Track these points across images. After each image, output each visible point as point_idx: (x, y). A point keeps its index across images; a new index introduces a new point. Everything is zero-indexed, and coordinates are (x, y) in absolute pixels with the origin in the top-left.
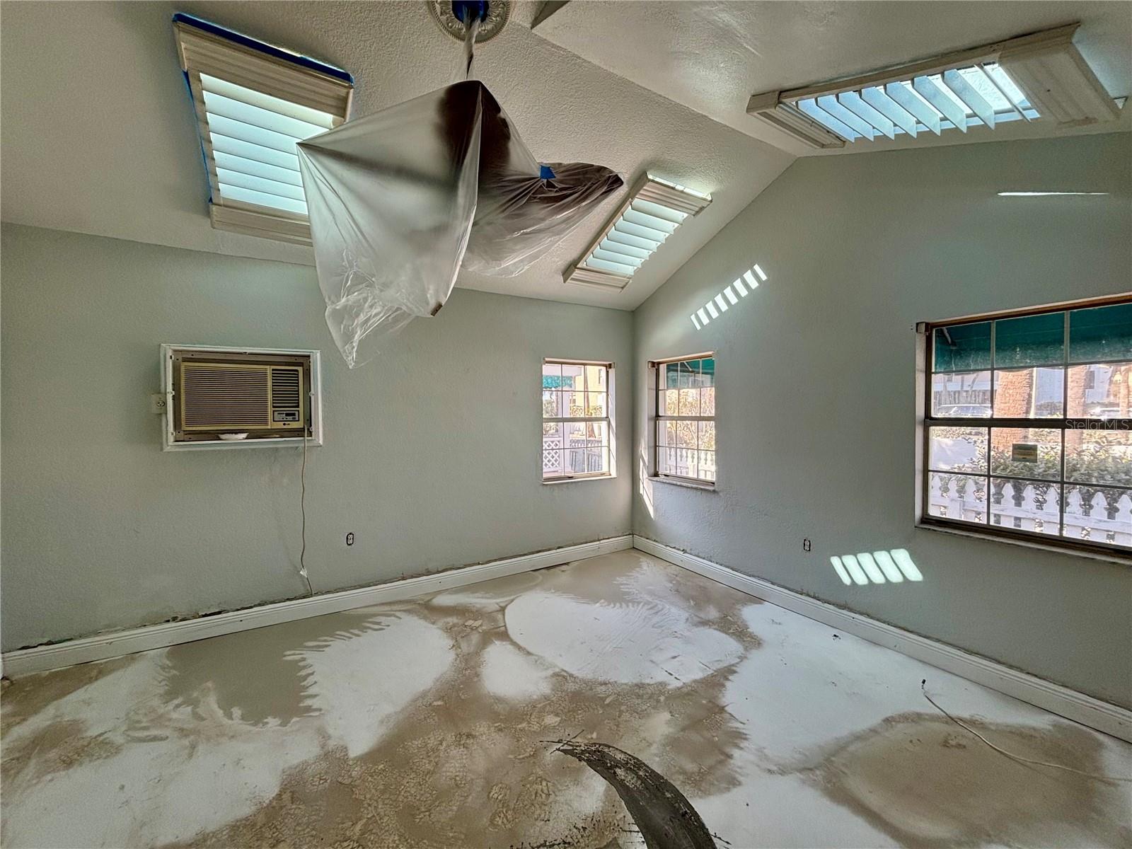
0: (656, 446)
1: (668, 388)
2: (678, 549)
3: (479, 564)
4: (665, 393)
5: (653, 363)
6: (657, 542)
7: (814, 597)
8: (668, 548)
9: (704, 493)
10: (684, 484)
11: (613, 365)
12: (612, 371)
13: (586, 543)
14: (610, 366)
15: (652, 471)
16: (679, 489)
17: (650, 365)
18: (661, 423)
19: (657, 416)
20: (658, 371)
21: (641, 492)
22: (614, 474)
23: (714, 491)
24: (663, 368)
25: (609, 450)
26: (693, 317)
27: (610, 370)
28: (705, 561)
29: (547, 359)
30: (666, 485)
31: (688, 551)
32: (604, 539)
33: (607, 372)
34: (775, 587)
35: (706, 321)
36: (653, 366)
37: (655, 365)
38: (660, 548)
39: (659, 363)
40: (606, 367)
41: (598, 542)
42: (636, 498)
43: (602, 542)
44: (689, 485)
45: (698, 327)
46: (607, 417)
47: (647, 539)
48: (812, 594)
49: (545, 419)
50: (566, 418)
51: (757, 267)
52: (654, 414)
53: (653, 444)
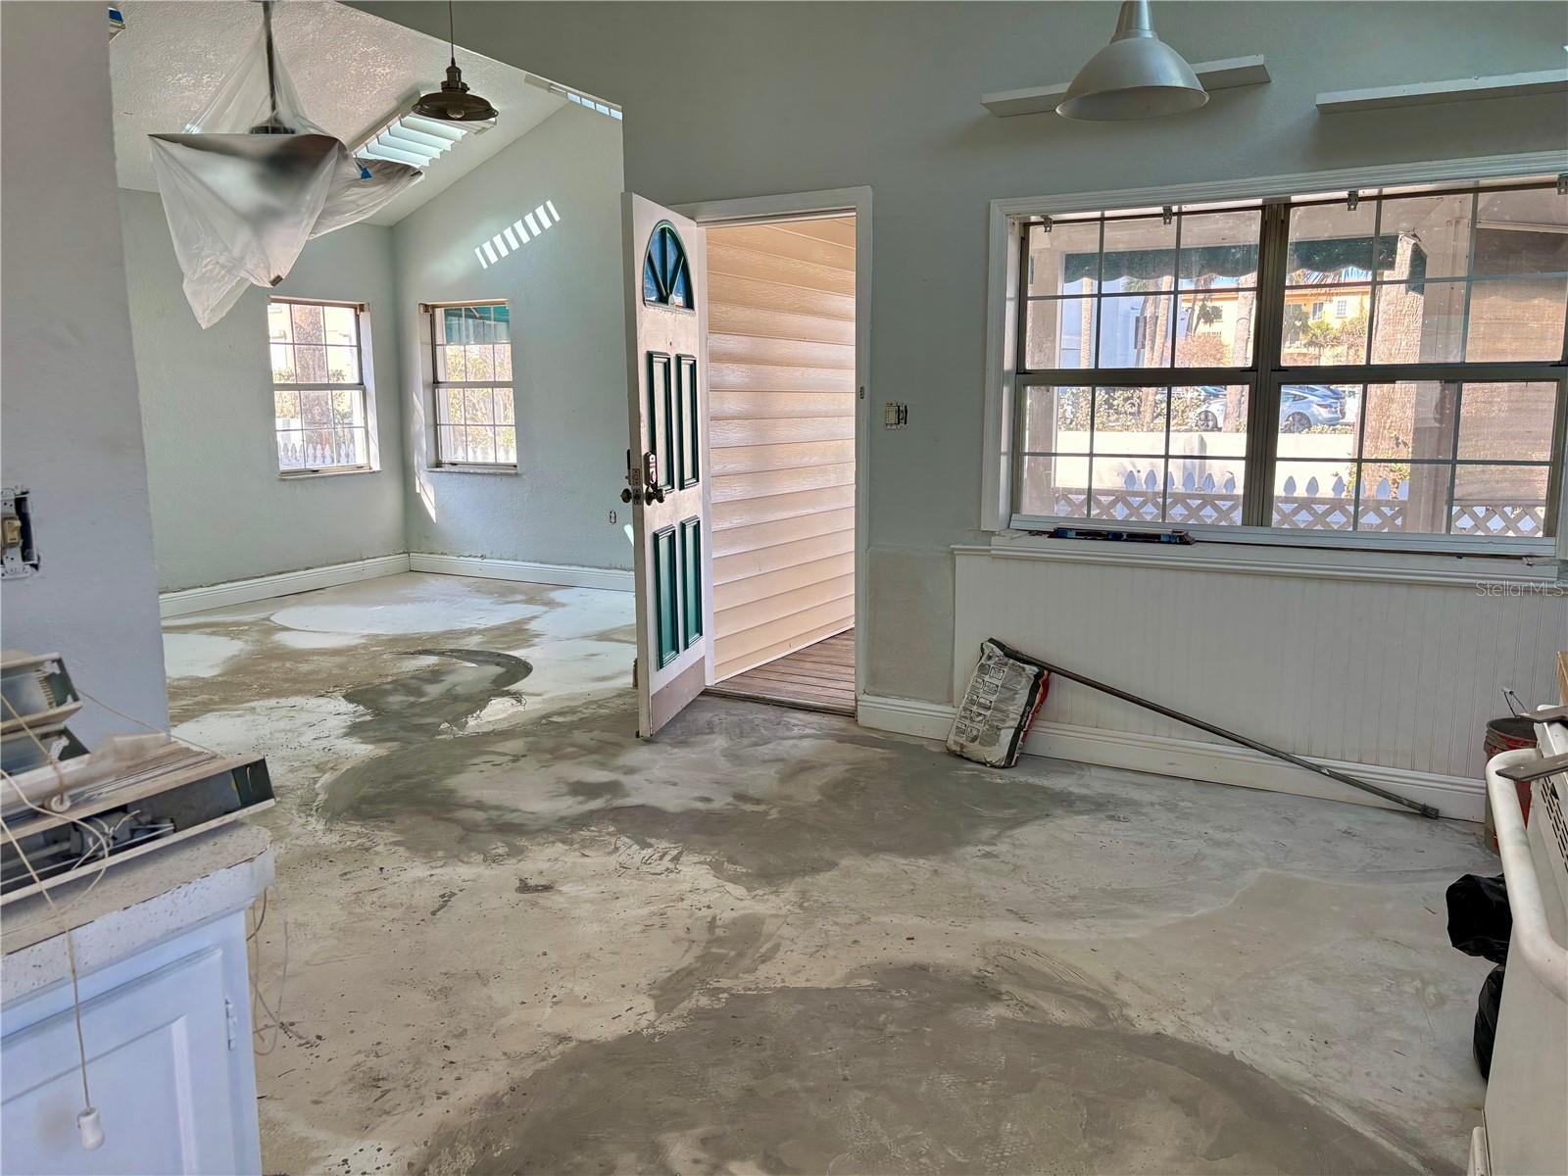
0: (436, 425)
1: (448, 343)
2: (475, 557)
3: (201, 586)
4: (444, 350)
5: (426, 306)
6: (445, 554)
7: (621, 569)
8: (461, 558)
9: (504, 478)
10: (479, 471)
11: (366, 306)
12: (365, 317)
13: (345, 563)
14: (362, 308)
15: (433, 460)
16: (472, 478)
17: (422, 309)
18: (442, 392)
19: (436, 383)
20: (433, 316)
21: (418, 491)
22: (376, 467)
23: (516, 474)
24: (439, 313)
25: (367, 432)
26: (477, 251)
27: (362, 315)
28: (509, 562)
29: (273, 297)
30: (455, 476)
31: (488, 556)
32: (368, 558)
33: (357, 317)
34: (586, 569)
35: (493, 259)
36: (426, 311)
37: (429, 309)
38: (452, 561)
39: (434, 307)
40: (356, 309)
41: (361, 562)
42: (410, 501)
43: (366, 561)
44: (486, 471)
45: (485, 266)
46: (361, 383)
47: (431, 553)
48: (619, 567)
49: (277, 385)
50: (302, 385)
51: (549, 204)
52: (431, 379)
53: (431, 421)
